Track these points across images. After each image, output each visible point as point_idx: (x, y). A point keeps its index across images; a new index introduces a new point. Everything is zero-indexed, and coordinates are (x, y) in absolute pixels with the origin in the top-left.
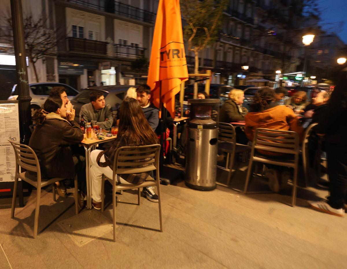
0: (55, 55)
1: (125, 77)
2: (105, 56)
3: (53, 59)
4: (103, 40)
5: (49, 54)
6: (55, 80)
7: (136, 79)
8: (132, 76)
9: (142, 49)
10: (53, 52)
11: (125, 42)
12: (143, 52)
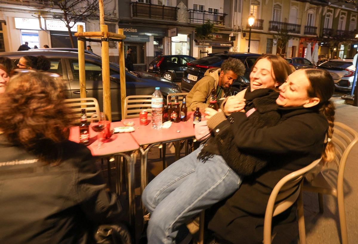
0: (116, 21)
1: (199, 44)
2: (175, 22)
3: (115, 25)
4: (174, 5)
5: (109, 20)
6: (116, 47)
7: (213, 48)
8: (208, 44)
9: (222, 15)
10: (114, 18)
11: (202, 7)
12: (222, 18)
